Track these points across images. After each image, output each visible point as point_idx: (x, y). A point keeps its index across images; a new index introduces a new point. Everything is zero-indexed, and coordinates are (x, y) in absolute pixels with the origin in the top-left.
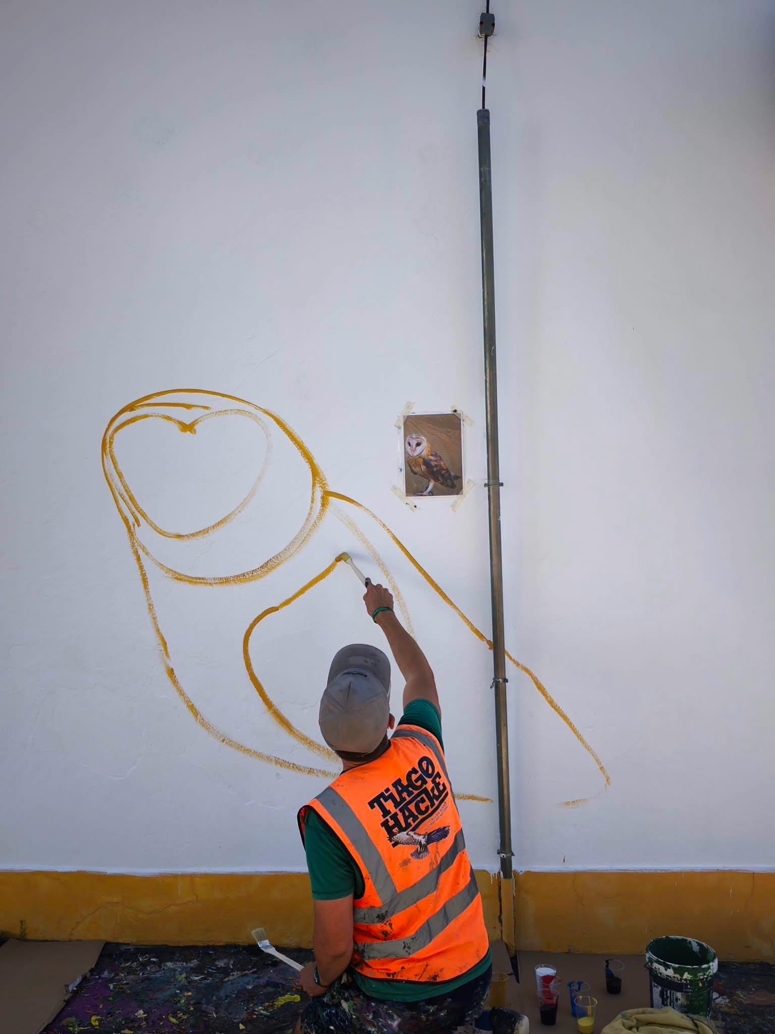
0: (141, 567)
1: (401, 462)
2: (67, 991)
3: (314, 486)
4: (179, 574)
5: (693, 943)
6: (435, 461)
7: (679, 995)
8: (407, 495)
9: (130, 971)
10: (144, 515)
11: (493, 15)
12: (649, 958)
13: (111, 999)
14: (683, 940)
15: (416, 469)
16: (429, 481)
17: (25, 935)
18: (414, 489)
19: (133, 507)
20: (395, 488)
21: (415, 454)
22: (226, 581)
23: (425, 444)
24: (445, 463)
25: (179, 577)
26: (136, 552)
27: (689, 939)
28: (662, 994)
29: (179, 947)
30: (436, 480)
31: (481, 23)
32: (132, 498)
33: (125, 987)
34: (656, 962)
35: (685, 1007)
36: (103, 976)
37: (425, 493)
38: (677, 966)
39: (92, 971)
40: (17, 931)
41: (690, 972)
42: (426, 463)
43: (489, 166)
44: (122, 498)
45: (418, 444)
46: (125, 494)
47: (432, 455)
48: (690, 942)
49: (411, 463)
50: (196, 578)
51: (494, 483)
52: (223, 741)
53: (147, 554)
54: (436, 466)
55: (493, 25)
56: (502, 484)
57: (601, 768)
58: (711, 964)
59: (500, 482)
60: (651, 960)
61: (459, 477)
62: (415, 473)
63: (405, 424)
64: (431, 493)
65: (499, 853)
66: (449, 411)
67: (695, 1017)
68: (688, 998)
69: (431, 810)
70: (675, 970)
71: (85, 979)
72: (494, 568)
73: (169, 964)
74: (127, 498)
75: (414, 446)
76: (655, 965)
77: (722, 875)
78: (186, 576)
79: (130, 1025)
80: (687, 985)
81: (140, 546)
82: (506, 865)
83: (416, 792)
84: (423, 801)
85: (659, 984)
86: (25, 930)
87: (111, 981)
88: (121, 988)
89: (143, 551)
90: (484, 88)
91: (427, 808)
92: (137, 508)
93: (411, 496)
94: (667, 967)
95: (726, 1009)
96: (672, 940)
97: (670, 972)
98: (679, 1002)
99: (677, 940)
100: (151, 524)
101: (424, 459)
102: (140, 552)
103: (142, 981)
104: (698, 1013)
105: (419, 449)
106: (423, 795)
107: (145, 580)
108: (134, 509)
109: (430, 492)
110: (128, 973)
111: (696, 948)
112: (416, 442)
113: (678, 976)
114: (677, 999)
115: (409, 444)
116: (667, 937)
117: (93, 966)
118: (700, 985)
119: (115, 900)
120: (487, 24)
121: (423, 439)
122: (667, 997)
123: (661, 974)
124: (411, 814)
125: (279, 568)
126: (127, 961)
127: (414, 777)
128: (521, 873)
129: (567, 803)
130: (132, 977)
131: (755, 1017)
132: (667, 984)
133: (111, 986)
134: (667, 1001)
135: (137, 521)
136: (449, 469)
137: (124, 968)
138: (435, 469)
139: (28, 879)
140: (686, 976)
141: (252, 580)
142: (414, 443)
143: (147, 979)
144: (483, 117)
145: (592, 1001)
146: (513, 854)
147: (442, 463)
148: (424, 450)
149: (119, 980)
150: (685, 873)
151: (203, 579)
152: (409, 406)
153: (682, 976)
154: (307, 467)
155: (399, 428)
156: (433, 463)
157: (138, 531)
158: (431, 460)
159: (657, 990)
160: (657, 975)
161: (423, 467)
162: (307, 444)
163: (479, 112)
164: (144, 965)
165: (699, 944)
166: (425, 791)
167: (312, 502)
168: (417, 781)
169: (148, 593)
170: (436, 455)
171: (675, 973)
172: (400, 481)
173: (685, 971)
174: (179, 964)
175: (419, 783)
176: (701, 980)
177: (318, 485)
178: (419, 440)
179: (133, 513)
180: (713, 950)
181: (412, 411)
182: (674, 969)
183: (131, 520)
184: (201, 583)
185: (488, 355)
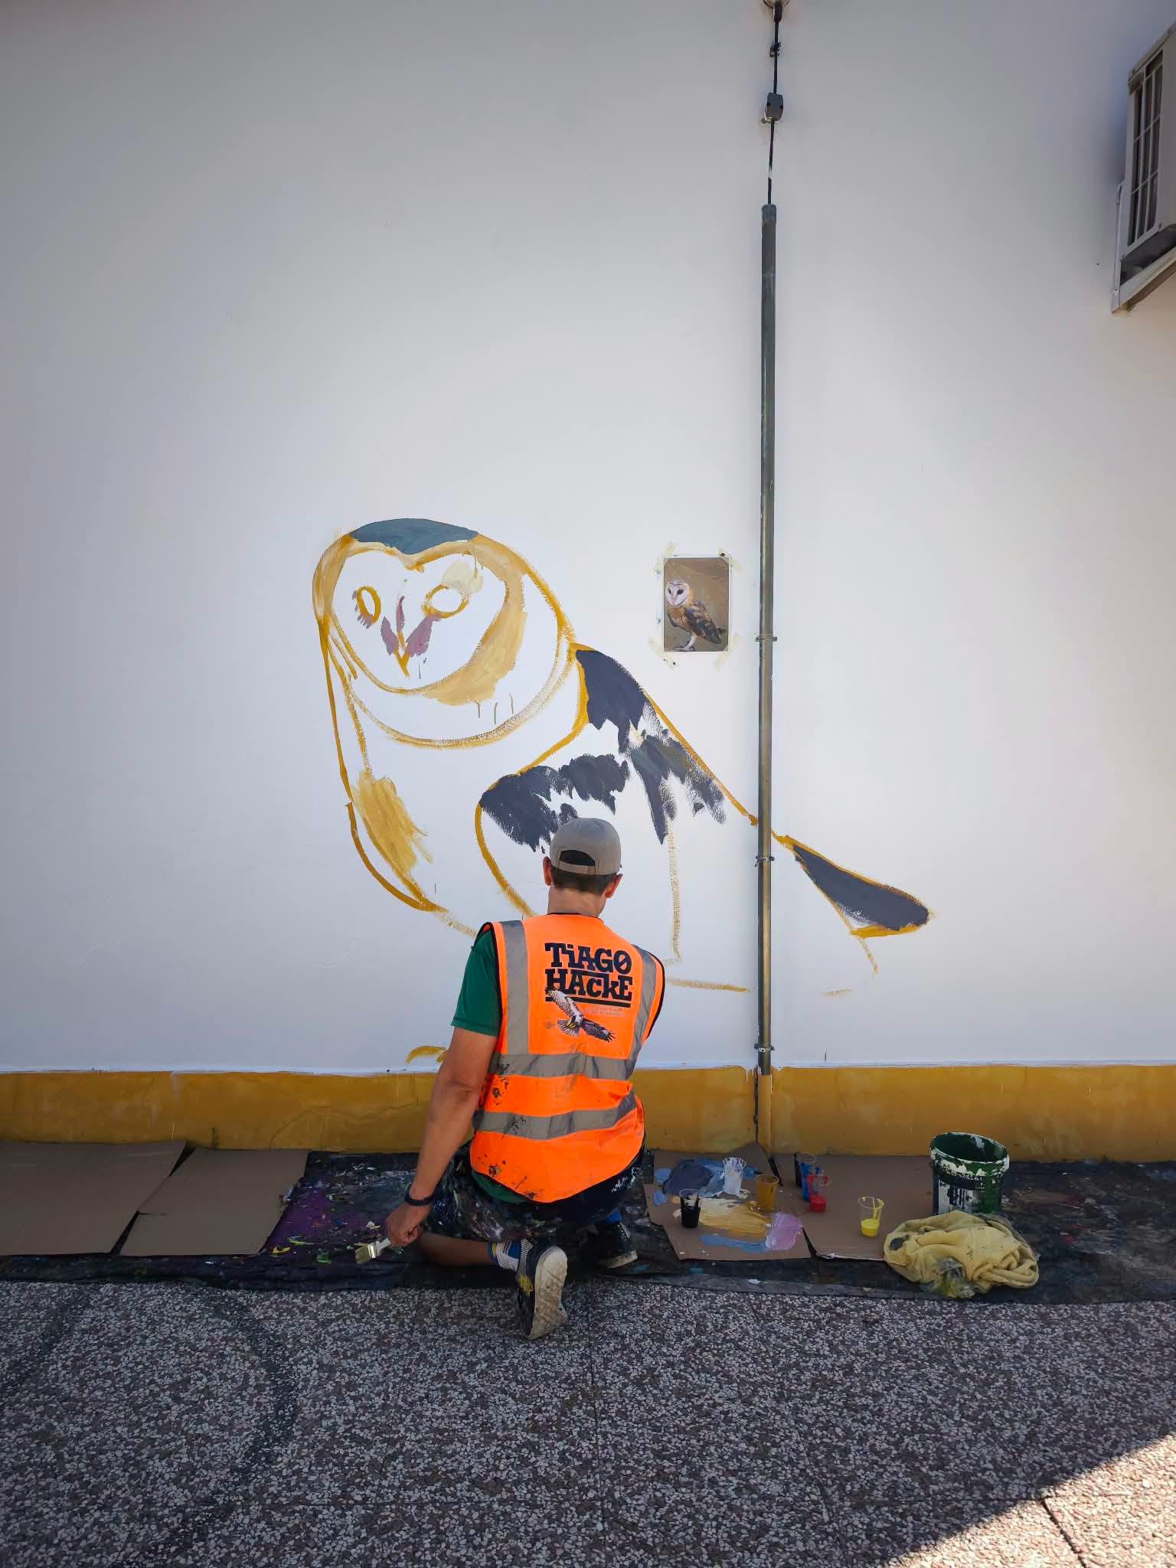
0: (358, 726)
1: (660, 613)
2: (282, 1201)
3: (559, 637)
4: (403, 735)
5: (977, 1139)
6: (699, 611)
7: (970, 1193)
8: (665, 650)
9: (347, 1181)
10: (362, 666)
11: (781, 97)
12: (936, 1155)
13: (333, 1210)
14: (965, 1136)
15: (677, 621)
16: (691, 634)
17: (217, 1144)
18: (673, 643)
19: (348, 655)
20: (651, 642)
21: (677, 603)
22: (456, 743)
23: (687, 592)
24: (710, 614)
25: (402, 738)
26: (352, 708)
27: (973, 1135)
28: (950, 1193)
29: (397, 1154)
30: (699, 634)
31: (768, 104)
32: (347, 645)
33: (346, 1198)
34: (945, 1158)
35: (977, 1205)
36: (317, 1186)
37: (686, 648)
38: (970, 1162)
39: (301, 1180)
40: (207, 1140)
41: (984, 1168)
42: (688, 614)
43: (774, 272)
44: (337, 645)
45: (680, 592)
46: (340, 640)
47: (695, 605)
48: (974, 1139)
49: (671, 614)
50: (422, 740)
51: (766, 636)
52: (450, 924)
53: (365, 710)
54: (699, 617)
55: (782, 107)
56: (776, 639)
57: (869, 955)
58: (1005, 1160)
59: (774, 636)
60: (938, 1157)
61: (724, 631)
62: (675, 625)
63: (665, 568)
64: (693, 649)
65: (756, 1048)
66: (716, 555)
67: (988, 1216)
68: (980, 1197)
69: (600, 998)
70: (968, 1167)
71: (295, 1189)
72: (763, 734)
73: (389, 1173)
74: (342, 645)
75: (675, 593)
76: (944, 1162)
77: (992, 1068)
78: (410, 737)
79: (364, 1237)
80: (980, 1182)
81: (356, 701)
82: (764, 1061)
83: (597, 971)
84: (599, 983)
85: (947, 1182)
86: (217, 1138)
87: (329, 1191)
88: (343, 1199)
89: (361, 707)
90: (770, 180)
91: (599, 993)
92: (356, 659)
93: (670, 651)
94: (958, 1164)
95: (1008, 1209)
96: (954, 1136)
97: (962, 1169)
98: (971, 1201)
99: (959, 1136)
100: (370, 676)
101: (686, 609)
102: (357, 708)
103: (364, 1191)
104: (989, 1212)
105: (680, 597)
106: (602, 979)
107: (362, 741)
108: (351, 659)
109: (692, 647)
110: (346, 1183)
111: (980, 1144)
112: (677, 589)
113: (970, 1173)
114: (968, 1198)
115: (670, 592)
116: (949, 1134)
117: (302, 1176)
118: (994, 1182)
119: (324, 1103)
120: (775, 106)
121: (686, 586)
122: (957, 1196)
123: (950, 1171)
124: (580, 984)
125: (519, 729)
126: (341, 1171)
127: (604, 956)
128: (779, 1070)
129: (832, 993)
130: (350, 1187)
131: (1041, 1216)
132: (957, 1183)
133: (331, 1198)
134: (956, 1199)
135: (354, 672)
136: (713, 621)
137: (339, 1178)
138: (698, 621)
139: (220, 1082)
140: (980, 1173)
141: (485, 743)
142: (675, 590)
143: (369, 1189)
144: (769, 214)
145: (876, 1202)
146: (772, 1049)
147: (706, 614)
148: (686, 599)
149: (337, 1191)
150: (955, 1068)
151: (430, 741)
152: (671, 546)
153: (975, 1172)
154: (552, 614)
155: (659, 573)
156: (696, 614)
157: (355, 684)
158: (694, 611)
159: (944, 1190)
160: (945, 1173)
161: (684, 618)
162: (553, 588)
163: (764, 208)
164: (361, 1175)
165: (983, 1140)
166: (606, 977)
167: (557, 655)
168: (604, 961)
169: (365, 756)
170: (700, 605)
171: (968, 1169)
172: (658, 634)
173: (978, 1168)
174: (400, 1173)
175: (605, 965)
176: (994, 1177)
177: (563, 637)
178: (681, 587)
179: (348, 663)
180: (1001, 1147)
181: (674, 554)
182: (967, 1165)
183: (347, 671)
184: (428, 746)
185: (765, 490)
